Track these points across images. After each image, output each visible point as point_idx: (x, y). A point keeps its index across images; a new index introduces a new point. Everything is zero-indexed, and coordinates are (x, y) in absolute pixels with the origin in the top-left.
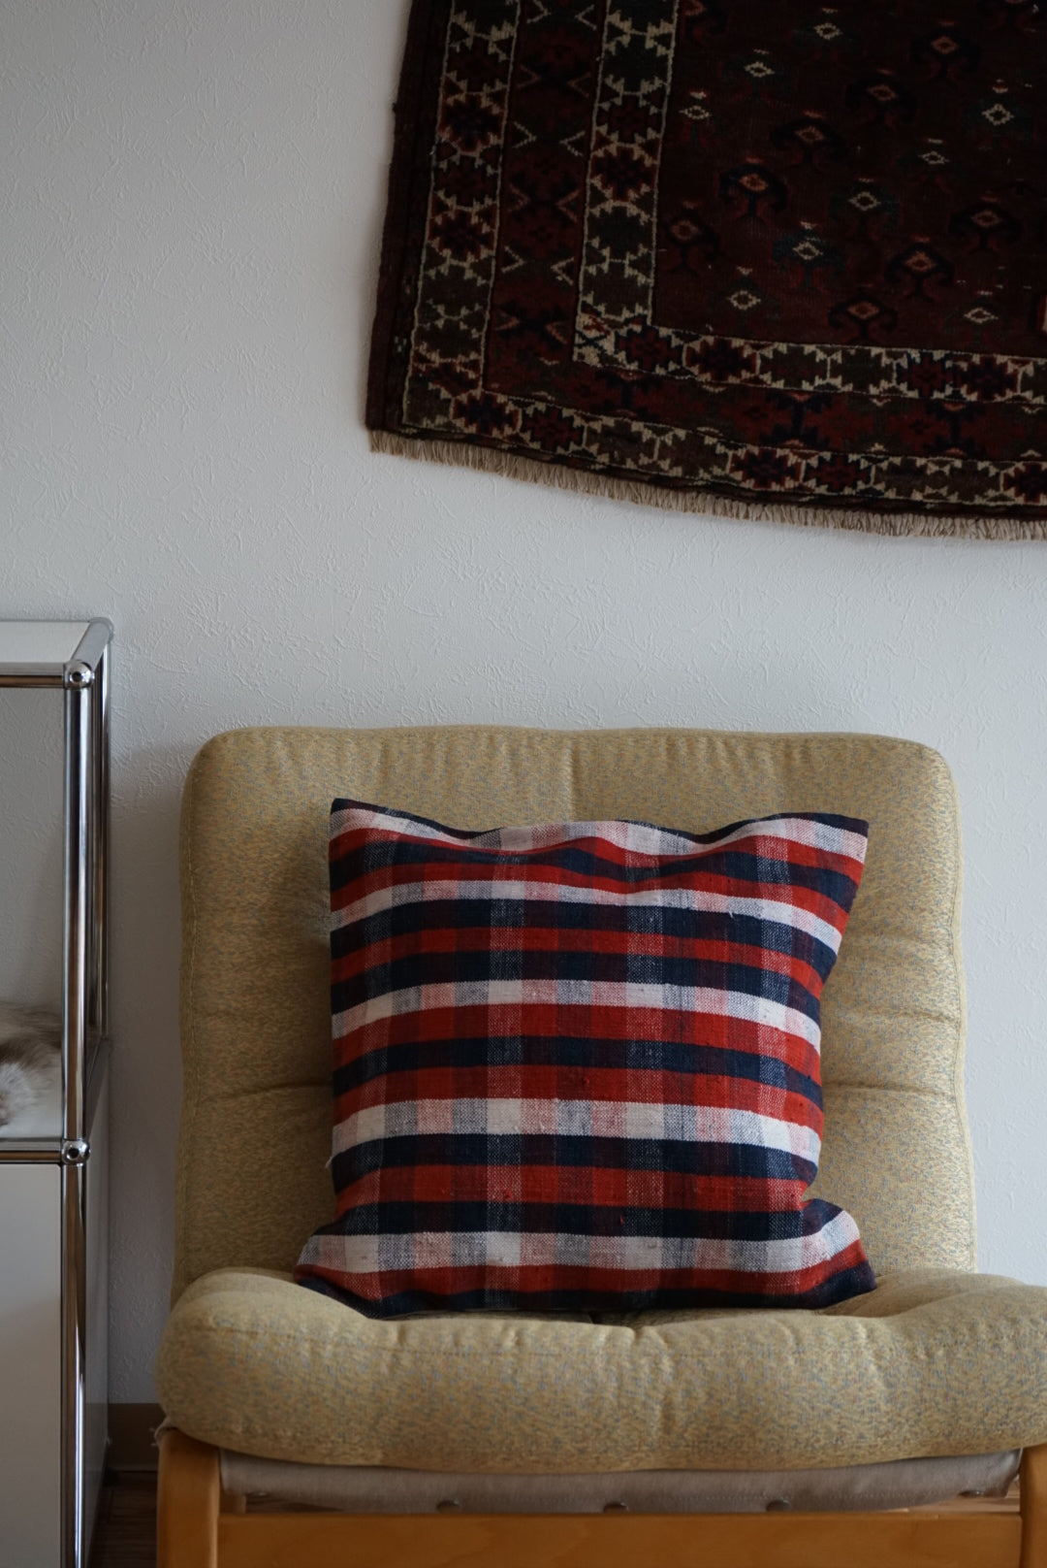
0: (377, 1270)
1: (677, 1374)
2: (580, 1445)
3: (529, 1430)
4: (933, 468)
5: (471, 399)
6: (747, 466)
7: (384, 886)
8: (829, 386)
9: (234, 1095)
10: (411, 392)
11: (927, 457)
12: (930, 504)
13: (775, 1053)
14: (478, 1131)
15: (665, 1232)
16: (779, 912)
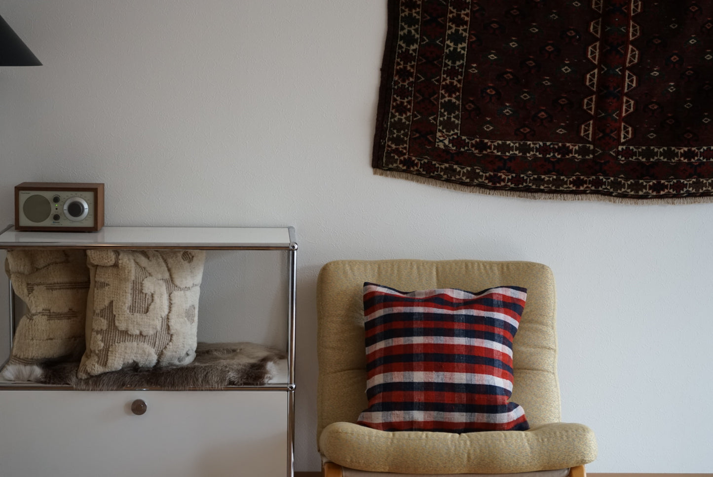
0: (381, 422)
1: (471, 445)
2: (444, 465)
3: (430, 460)
4: (547, 179)
5: (404, 158)
6: (489, 178)
7: (381, 309)
8: (514, 154)
9: (335, 372)
10: (386, 156)
11: (545, 175)
12: (546, 190)
13: (499, 358)
14: (411, 381)
15: (466, 411)
16: (500, 316)
